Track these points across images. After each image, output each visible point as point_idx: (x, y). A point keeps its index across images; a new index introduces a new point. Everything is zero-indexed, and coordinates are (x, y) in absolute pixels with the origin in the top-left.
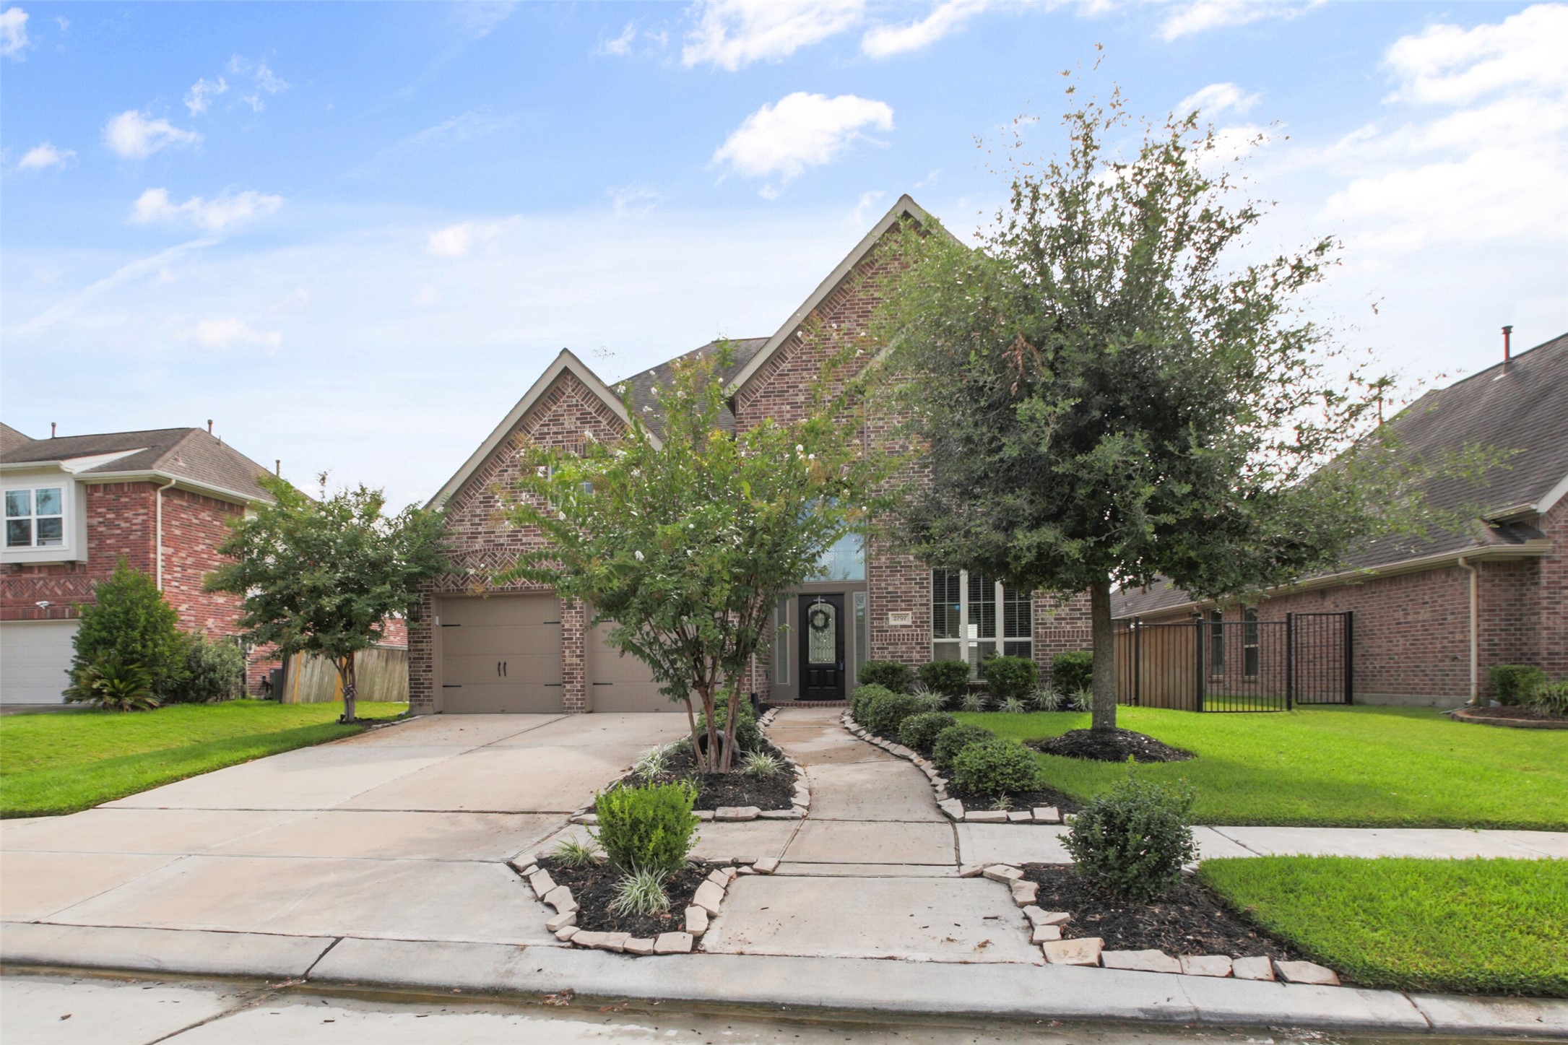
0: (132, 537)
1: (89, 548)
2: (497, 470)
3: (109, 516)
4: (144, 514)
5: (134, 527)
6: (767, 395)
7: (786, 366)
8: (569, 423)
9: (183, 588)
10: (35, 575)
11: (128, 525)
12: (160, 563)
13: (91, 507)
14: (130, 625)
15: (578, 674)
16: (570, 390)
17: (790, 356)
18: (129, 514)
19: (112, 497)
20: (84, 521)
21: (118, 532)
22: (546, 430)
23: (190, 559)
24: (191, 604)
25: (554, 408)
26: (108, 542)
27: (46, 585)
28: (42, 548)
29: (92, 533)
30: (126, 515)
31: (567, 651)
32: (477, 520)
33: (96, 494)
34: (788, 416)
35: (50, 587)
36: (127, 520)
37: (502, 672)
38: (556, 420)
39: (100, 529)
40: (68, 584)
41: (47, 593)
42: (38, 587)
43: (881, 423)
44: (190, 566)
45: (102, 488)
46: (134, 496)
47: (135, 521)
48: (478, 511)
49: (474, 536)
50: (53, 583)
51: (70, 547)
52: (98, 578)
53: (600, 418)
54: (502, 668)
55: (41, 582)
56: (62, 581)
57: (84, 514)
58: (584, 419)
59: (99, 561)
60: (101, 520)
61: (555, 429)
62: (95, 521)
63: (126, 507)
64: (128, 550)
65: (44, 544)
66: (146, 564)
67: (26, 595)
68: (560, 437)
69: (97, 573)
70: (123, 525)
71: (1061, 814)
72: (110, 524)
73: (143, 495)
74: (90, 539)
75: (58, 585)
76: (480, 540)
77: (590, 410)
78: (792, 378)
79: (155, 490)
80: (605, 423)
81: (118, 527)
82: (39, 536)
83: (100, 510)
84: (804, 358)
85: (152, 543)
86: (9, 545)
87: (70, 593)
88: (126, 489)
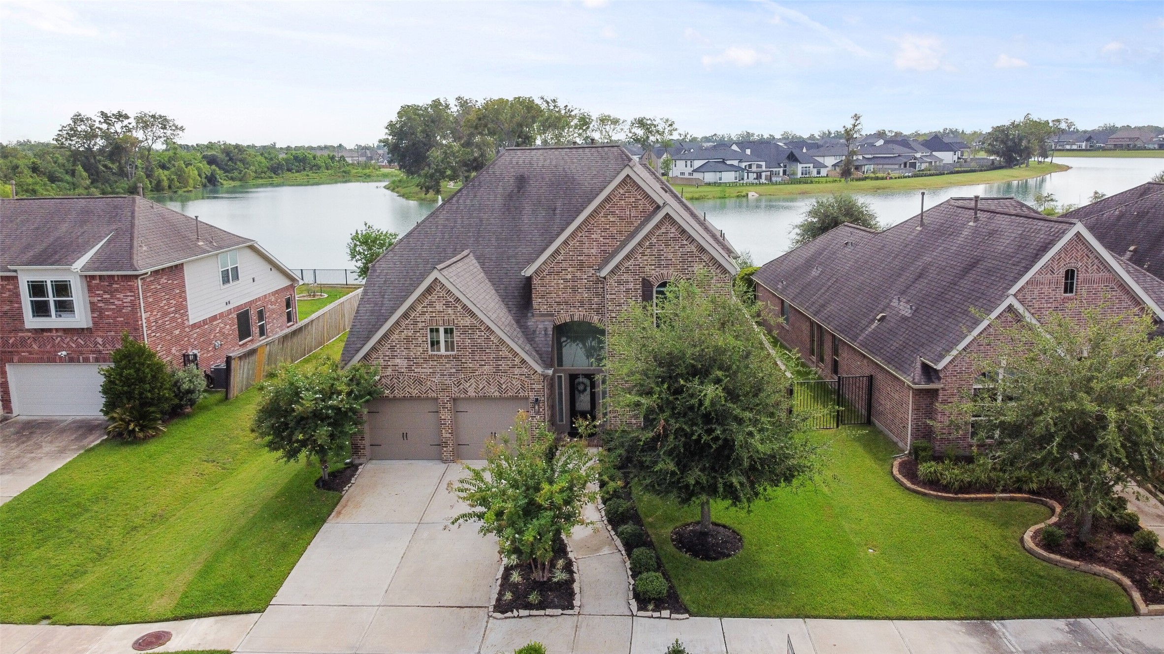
0: (124, 311)
1: (93, 317)
2: (398, 331)
3: (104, 296)
4: (131, 296)
5: (125, 304)
6: (550, 274)
7: (560, 258)
8: (439, 306)
9: (157, 335)
10: (54, 334)
11: (120, 303)
12: (145, 325)
13: (91, 289)
14: (142, 380)
15: (450, 443)
16: (439, 288)
17: (563, 252)
18: (121, 296)
19: (107, 284)
20: (88, 299)
21: (114, 307)
22: (425, 310)
23: (159, 314)
24: (163, 343)
25: (430, 298)
26: (107, 313)
27: (62, 340)
28: (59, 319)
29: (93, 307)
30: (118, 296)
31: (444, 431)
32: (387, 358)
33: (94, 282)
34: (562, 286)
35: (66, 342)
36: (119, 299)
37: (405, 438)
38: (431, 304)
39: (99, 305)
40: (79, 340)
41: (64, 346)
42: (57, 341)
43: (614, 296)
44: (160, 319)
45: (98, 278)
46: (122, 283)
47: (125, 301)
48: (387, 354)
49: (386, 367)
50: (68, 339)
51: (81, 318)
52: (102, 337)
53: (457, 305)
54: (405, 436)
55: (59, 339)
56: (75, 338)
57: (87, 295)
58: (447, 305)
59: (101, 325)
60: (99, 299)
61: (431, 310)
62: (95, 299)
63: (117, 290)
64: (122, 319)
65: (60, 316)
66: (137, 329)
67: (48, 347)
68: (434, 315)
69: (100, 334)
70: (116, 302)
71: (671, 613)
72: (106, 301)
73: (129, 283)
74: (93, 311)
75: (72, 340)
76: (390, 369)
77: (451, 300)
78: (564, 265)
79: (137, 279)
80: (460, 308)
81: (113, 304)
82: (56, 311)
83: (97, 292)
84: (571, 254)
85: (139, 315)
86: (34, 316)
87: (82, 346)
88: (116, 279)
